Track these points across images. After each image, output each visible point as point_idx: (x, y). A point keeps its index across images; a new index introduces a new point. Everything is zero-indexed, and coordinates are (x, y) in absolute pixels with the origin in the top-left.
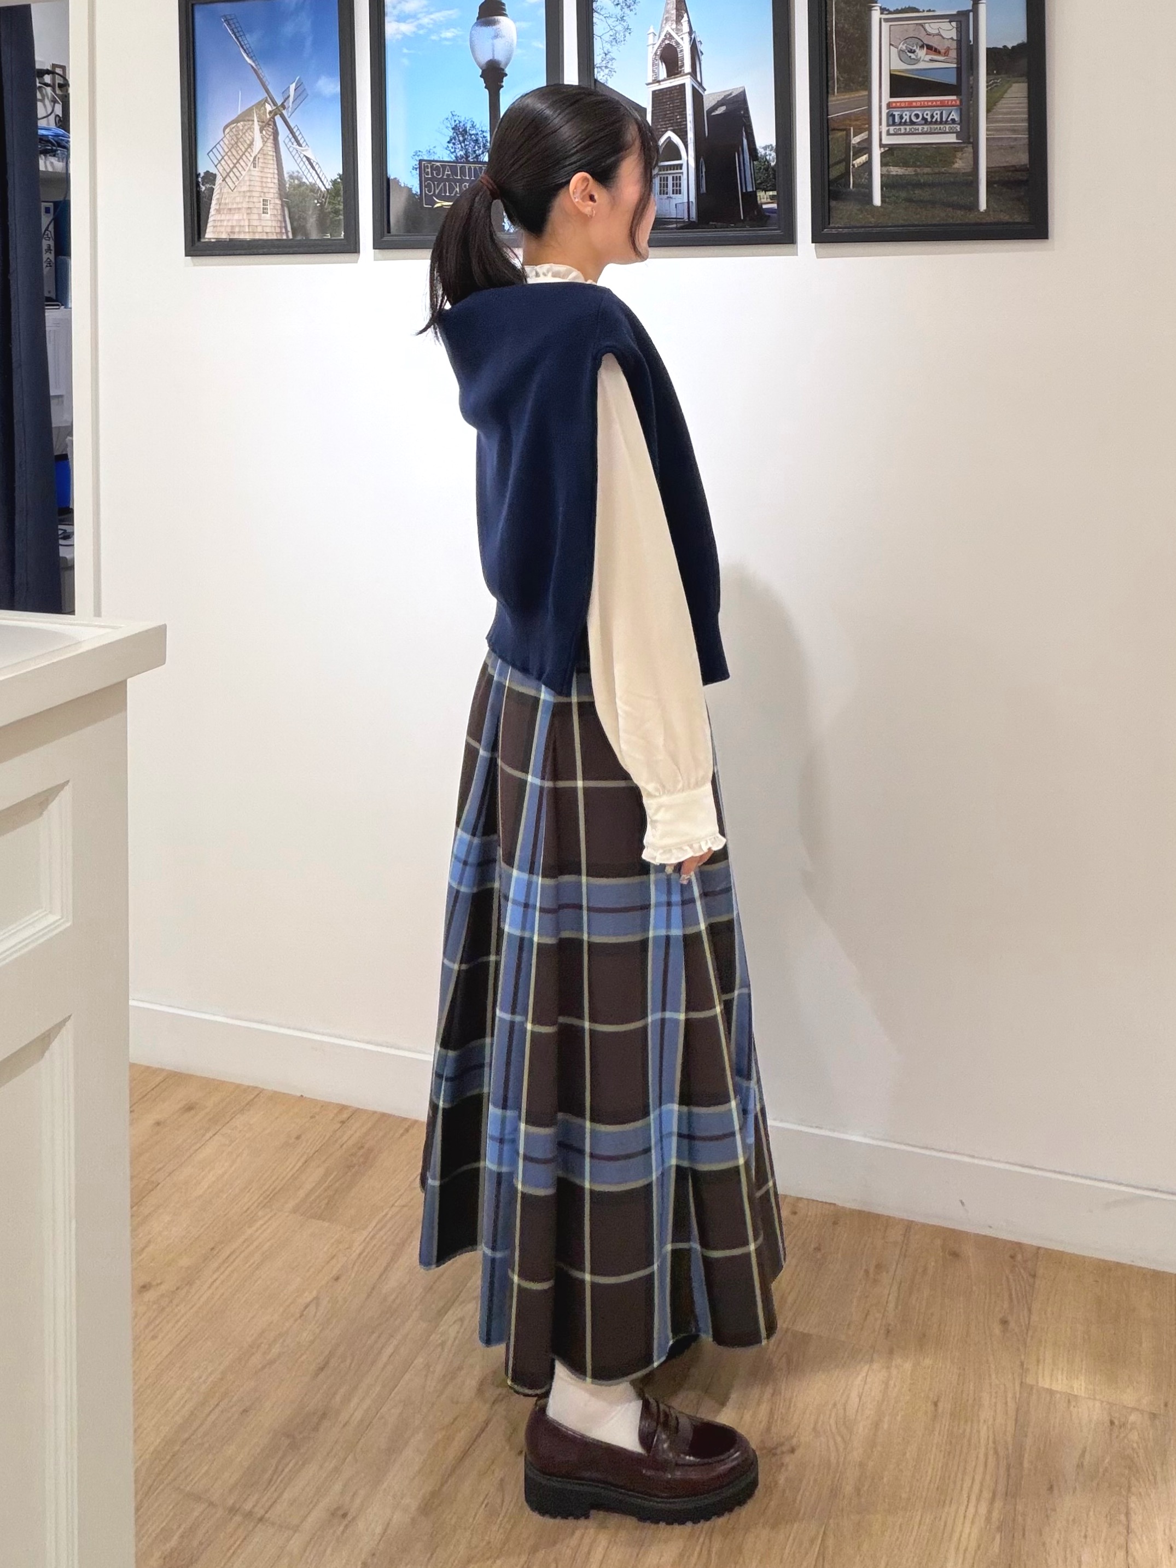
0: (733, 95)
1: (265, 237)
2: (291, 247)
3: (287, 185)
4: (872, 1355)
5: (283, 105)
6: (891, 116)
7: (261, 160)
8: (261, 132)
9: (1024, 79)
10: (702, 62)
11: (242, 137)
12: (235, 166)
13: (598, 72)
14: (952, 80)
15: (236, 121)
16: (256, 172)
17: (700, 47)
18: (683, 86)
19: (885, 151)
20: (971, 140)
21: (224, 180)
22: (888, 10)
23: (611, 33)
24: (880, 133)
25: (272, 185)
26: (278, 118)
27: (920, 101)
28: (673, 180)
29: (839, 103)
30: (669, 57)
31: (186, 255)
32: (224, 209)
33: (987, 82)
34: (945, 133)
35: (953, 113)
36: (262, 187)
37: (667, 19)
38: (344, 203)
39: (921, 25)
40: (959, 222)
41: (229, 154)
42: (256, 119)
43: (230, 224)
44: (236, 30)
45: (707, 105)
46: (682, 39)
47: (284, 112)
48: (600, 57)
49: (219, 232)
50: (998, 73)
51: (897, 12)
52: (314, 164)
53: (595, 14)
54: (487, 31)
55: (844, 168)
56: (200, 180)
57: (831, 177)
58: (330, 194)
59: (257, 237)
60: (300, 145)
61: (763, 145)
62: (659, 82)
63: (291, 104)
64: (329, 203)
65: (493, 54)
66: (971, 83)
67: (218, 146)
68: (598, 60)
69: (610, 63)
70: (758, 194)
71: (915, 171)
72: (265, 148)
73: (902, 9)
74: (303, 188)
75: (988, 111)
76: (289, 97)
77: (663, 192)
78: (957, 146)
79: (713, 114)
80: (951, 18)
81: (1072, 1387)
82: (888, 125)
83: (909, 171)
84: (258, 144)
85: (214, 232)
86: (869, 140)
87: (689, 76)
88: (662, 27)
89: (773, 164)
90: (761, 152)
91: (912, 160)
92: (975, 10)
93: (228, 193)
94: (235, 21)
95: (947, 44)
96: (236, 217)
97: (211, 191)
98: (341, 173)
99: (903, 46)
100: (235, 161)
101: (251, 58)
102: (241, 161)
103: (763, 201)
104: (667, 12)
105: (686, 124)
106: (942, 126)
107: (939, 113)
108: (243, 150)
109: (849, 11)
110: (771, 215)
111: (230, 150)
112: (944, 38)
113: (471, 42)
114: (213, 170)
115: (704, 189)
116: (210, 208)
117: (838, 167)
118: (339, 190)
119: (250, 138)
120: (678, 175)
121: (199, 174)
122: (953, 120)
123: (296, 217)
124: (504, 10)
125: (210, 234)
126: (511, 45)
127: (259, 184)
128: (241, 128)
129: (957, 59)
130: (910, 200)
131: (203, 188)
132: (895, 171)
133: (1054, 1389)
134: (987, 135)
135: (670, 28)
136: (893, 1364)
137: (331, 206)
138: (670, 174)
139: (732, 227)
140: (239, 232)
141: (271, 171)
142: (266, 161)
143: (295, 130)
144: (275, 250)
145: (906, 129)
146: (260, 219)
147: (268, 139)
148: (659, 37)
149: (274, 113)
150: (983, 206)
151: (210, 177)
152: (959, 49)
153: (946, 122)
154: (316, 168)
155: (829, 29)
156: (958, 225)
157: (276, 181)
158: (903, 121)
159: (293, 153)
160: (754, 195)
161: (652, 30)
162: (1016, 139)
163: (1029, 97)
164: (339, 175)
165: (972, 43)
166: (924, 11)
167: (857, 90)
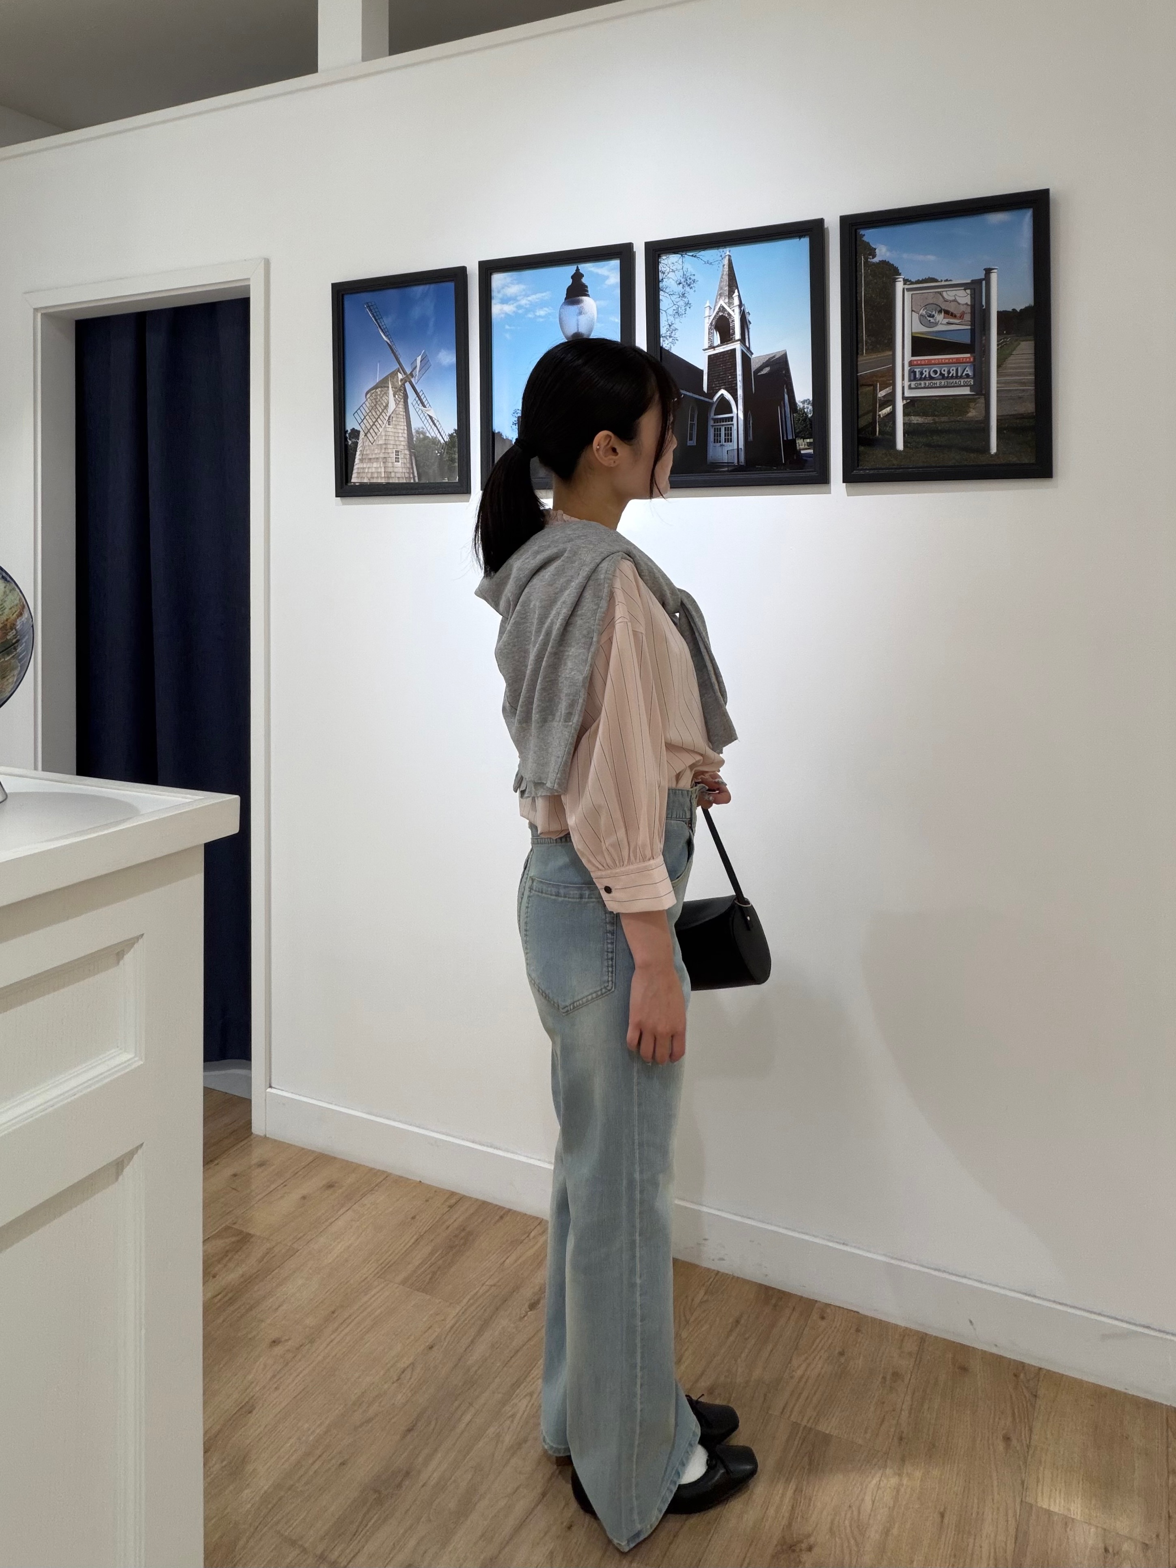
0: (777, 357)
1: (397, 481)
2: (416, 489)
3: (415, 439)
4: (886, 1461)
5: (411, 374)
6: (912, 373)
7: (394, 419)
8: (394, 396)
9: (1032, 337)
10: (750, 330)
11: (379, 401)
12: (374, 424)
13: (664, 341)
14: (967, 340)
15: (375, 387)
16: (390, 429)
17: (749, 318)
18: (734, 350)
19: (907, 403)
20: (984, 392)
21: (366, 435)
22: (910, 281)
23: (674, 308)
24: (903, 387)
25: (402, 439)
26: (408, 385)
27: (938, 359)
28: (725, 431)
29: (867, 363)
30: (722, 326)
31: (336, 496)
32: (365, 459)
33: (998, 341)
34: (960, 386)
35: (967, 369)
36: (395, 440)
37: (721, 295)
38: (459, 452)
39: (940, 293)
40: (972, 463)
41: (370, 414)
42: (390, 386)
43: (370, 471)
44: (375, 314)
45: (754, 366)
46: (733, 311)
47: (413, 380)
48: (666, 327)
49: (362, 477)
50: (1007, 333)
51: (918, 282)
52: (435, 422)
53: (661, 293)
54: (573, 309)
55: (871, 417)
56: (347, 435)
57: (860, 426)
58: (448, 445)
59: (391, 481)
60: (424, 406)
61: (802, 400)
62: (714, 348)
63: (417, 373)
64: (447, 453)
65: (578, 328)
66: (983, 342)
67: (361, 408)
68: (663, 331)
69: (674, 333)
70: (797, 442)
71: (933, 420)
72: (397, 409)
73: (923, 280)
74: (426, 441)
75: (999, 366)
76: (416, 367)
77: (717, 440)
78: (970, 397)
79: (759, 374)
80: (965, 286)
81: (1069, 1510)
82: (910, 380)
83: (929, 420)
84: (392, 406)
85: (357, 477)
86: (893, 394)
87: (739, 342)
88: (716, 302)
89: (810, 416)
90: (800, 405)
91: (930, 410)
92: (987, 278)
93: (369, 445)
94: (375, 307)
95: (963, 308)
96: (375, 465)
97: (356, 444)
98: (456, 428)
99: (923, 312)
100: (374, 420)
101: (386, 336)
102: (379, 420)
103: (802, 447)
104: (721, 288)
105: (736, 383)
106: (957, 381)
107: (955, 369)
108: (381, 411)
109: (876, 283)
110: (809, 459)
111: (370, 411)
112: (959, 304)
113: (560, 319)
114: (357, 428)
115: (751, 438)
116: (355, 458)
117: (866, 417)
118: (455, 442)
119: (386, 401)
120: (729, 426)
121: (347, 431)
122: (967, 375)
123: (422, 465)
124: (587, 291)
125: (355, 479)
126: (593, 319)
127: (393, 438)
128: (379, 393)
129: (970, 321)
130: (929, 445)
131: (350, 442)
132: (916, 420)
133: (1052, 1509)
134: (997, 387)
135: (723, 302)
136: (905, 1471)
137: (448, 456)
138: (723, 425)
139: (775, 470)
140: (377, 478)
141: (402, 428)
142: (398, 420)
143: (420, 394)
144: (404, 492)
145: (925, 384)
146: (393, 467)
147: (399, 402)
148: (714, 310)
149: (404, 381)
150: (994, 449)
151: (355, 433)
152: (973, 313)
153: (961, 377)
154: (437, 425)
155: (859, 299)
156: (972, 466)
157: (406, 436)
158: (923, 376)
159: (419, 413)
160: (793, 443)
161: (708, 304)
162: (1023, 390)
163: (1036, 354)
164: (455, 430)
165: (984, 307)
166: (942, 281)
167: (883, 351)
